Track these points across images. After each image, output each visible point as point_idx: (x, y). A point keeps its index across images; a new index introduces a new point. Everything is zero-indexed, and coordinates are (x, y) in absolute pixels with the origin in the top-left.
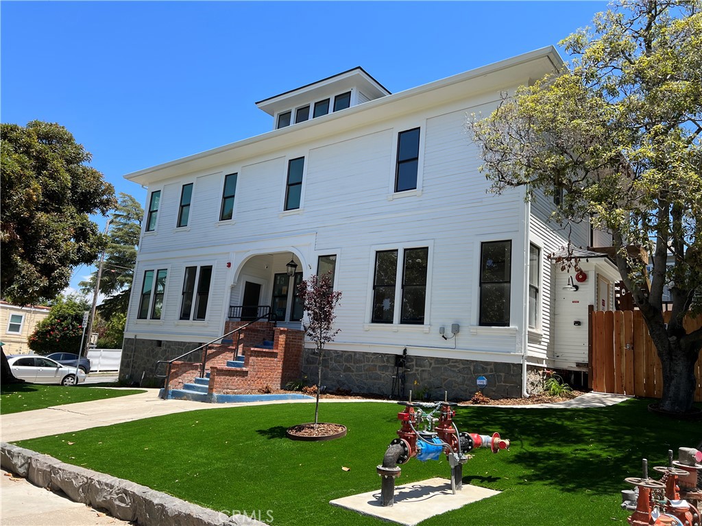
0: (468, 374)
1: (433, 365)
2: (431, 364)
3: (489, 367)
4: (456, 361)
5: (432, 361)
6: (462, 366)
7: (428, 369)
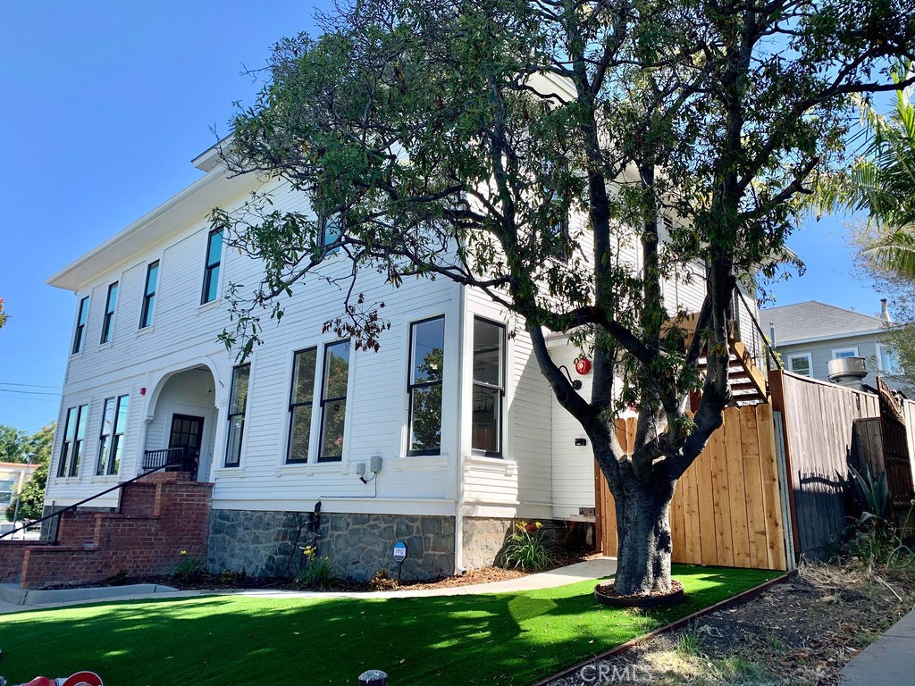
0: (389, 539)
1: (351, 527)
2: (348, 524)
3: (415, 525)
4: (378, 517)
5: (350, 520)
6: (383, 526)
7: (344, 533)
